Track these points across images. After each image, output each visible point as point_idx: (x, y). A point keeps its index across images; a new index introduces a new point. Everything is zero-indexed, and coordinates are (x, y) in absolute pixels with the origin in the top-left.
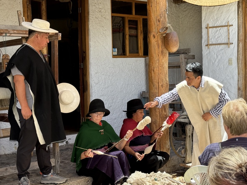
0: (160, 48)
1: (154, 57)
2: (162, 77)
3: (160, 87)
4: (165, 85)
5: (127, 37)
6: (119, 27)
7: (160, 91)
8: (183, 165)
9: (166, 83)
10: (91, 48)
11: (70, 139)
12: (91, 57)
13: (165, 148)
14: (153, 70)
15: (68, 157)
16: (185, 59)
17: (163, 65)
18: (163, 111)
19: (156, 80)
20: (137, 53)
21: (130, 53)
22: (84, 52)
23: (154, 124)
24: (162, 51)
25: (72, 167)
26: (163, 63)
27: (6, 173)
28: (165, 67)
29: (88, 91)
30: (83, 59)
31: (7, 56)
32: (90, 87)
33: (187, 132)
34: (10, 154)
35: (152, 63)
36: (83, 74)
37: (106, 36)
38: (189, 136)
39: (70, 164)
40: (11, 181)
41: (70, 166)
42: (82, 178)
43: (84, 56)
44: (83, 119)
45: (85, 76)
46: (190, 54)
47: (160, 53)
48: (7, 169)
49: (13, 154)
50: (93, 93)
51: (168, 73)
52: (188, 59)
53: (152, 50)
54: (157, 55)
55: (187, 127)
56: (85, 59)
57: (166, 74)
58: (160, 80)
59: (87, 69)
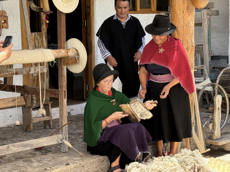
0: (186, 3)
1: (178, 14)
2: (187, 39)
4: (190, 48)
8: (211, 142)
9: (192, 46)
10: (96, 2)
11: (73, 110)
12: (97, 13)
15: (74, 132)
16: (208, 16)
17: (188, 24)
20: (149, 8)
21: (141, 8)
22: (87, 6)
24: (188, 7)
25: (80, 143)
26: (189, 21)
27: (8, 151)
28: (191, 26)
29: (92, 53)
30: (86, 15)
31: (4, 12)
32: (95, 48)
33: (216, 104)
34: (5, 127)
35: (176, 21)
36: (87, 33)
38: (219, 108)
39: (78, 140)
40: (13, 161)
41: (78, 142)
42: (96, 158)
43: (88, 11)
44: (86, 87)
45: (89, 35)
46: (213, 9)
47: (186, 9)
48: (8, 147)
49: (8, 127)
50: (99, 56)
51: (194, 34)
52: (211, 15)
53: (175, 6)
54: (182, 11)
55: (216, 98)
56: (89, 15)
57: (192, 34)
58: (184, 42)
59: (92, 28)
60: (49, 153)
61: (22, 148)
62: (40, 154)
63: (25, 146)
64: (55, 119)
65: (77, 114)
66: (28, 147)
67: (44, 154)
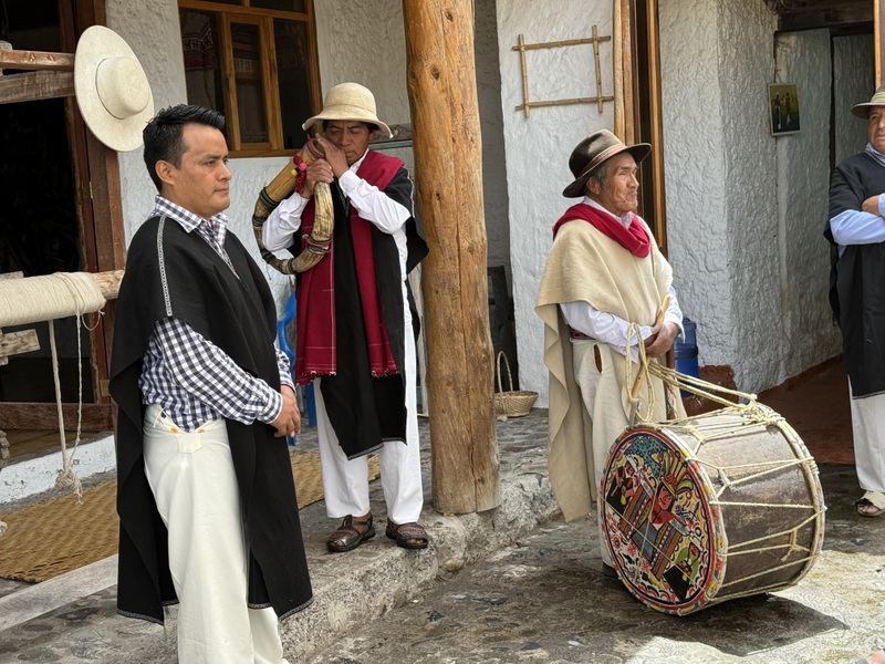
0: (459, 115)
1: (438, 149)
2: (470, 220)
3: (464, 252)
4: (479, 247)
5: (232, 83)
6: (203, 47)
7: (463, 267)
13: (487, 465)
14: (438, 195)
17: (469, 176)
18: (479, 338)
19: (449, 231)
20: (263, 141)
21: (243, 141)
23: (449, 384)
24: (466, 126)
26: (470, 168)
28: (476, 180)
35: (434, 168)
37: (166, 82)
47: (460, 131)
53: (430, 122)
54: (449, 139)
58: (462, 230)
60: (93, 616)
61: (18, 614)
62: (62, 624)
63: (26, 605)
64: (28, 497)
65: (91, 474)
66: (34, 609)
67: (80, 625)
